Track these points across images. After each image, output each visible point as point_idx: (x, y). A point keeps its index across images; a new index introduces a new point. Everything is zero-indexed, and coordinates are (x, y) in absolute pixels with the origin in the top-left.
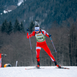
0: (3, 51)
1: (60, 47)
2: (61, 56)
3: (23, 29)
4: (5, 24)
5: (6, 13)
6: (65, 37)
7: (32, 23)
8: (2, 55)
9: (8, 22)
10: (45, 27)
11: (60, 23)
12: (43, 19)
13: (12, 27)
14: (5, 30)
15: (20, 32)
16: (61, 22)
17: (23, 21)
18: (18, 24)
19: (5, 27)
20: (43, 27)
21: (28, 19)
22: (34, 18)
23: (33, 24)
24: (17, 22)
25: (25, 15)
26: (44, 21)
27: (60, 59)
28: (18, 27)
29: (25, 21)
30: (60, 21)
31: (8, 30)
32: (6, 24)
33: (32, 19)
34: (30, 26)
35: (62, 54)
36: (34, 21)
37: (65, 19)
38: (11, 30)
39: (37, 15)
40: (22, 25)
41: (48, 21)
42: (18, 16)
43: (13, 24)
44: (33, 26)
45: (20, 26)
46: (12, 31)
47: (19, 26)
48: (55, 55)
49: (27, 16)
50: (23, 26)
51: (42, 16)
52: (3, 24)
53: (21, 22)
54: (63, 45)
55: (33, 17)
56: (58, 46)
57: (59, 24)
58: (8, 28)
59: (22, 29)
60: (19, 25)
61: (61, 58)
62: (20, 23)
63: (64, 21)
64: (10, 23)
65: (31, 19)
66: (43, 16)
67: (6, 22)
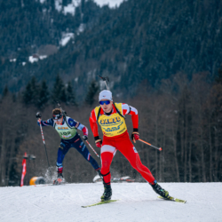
0: (27, 147)
1: (156, 140)
2: (159, 158)
3: (73, 98)
4: (31, 88)
5: (35, 62)
6: (167, 116)
7: (93, 85)
8: (26, 156)
9: (39, 83)
10: (121, 94)
11: (156, 84)
12: (118, 75)
13: (48, 94)
14: (32, 101)
15: (67, 105)
16: (160, 83)
17: (73, 81)
18: (62, 86)
19: (31, 93)
20: (118, 93)
21: (85, 75)
22: (97, 73)
23: (96, 86)
24: (58, 81)
25: (77, 66)
26: (119, 79)
27: (156, 166)
28: (61, 95)
29: (76, 80)
30: (157, 81)
31: (39, 101)
32: (34, 88)
33: (94, 76)
34: (88, 90)
35: (161, 155)
36: (97, 80)
37: (167, 76)
38: (45, 101)
39: (103, 66)
40: (70, 89)
41: (130, 80)
42: (61, 69)
43: (51, 87)
44: (95, 91)
45: (66, 92)
46: (49, 102)
47: (64, 91)
48: (145, 156)
49: (81, 68)
50: (73, 90)
51: (116, 68)
52: (28, 88)
53: (69, 83)
54: (163, 133)
55: (95, 70)
56: (152, 137)
57: (153, 86)
58: (38, 96)
59: (69, 98)
60: (63, 88)
61: (158, 164)
62: (67, 85)
63: (165, 81)
64: (44, 85)
65: (91, 75)
66: (119, 68)
67: (33, 82)
